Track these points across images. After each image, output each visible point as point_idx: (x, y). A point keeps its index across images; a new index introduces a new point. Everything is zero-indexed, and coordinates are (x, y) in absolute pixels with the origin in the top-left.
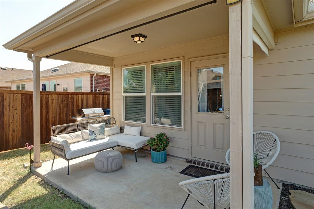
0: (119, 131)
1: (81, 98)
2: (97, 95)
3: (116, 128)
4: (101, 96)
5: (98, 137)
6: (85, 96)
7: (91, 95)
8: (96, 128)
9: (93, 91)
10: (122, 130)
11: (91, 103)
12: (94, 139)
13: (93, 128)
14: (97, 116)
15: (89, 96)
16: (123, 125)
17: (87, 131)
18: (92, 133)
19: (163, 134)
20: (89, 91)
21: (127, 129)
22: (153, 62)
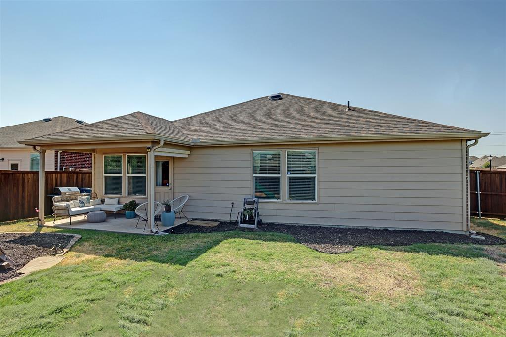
0: (100, 202)
1: (56, 177)
2: (71, 175)
3: (98, 200)
4: (75, 175)
5: (86, 204)
6: (59, 175)
7: (65, 174)
8: (84, 199)
9: (58, 170)
10: (103, 202)
11: (65, 182)
12: (84, 206)
13: (82, 199)
14: (73, 194)
15: (63, 175)
16: (103, 198)
17: (78, 201)
18: (81, 202)
19: (133, 201)
20: (53, 170)
21: (107, 201)
22: (128, 153)
